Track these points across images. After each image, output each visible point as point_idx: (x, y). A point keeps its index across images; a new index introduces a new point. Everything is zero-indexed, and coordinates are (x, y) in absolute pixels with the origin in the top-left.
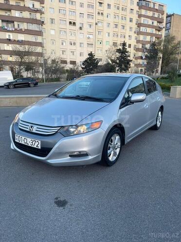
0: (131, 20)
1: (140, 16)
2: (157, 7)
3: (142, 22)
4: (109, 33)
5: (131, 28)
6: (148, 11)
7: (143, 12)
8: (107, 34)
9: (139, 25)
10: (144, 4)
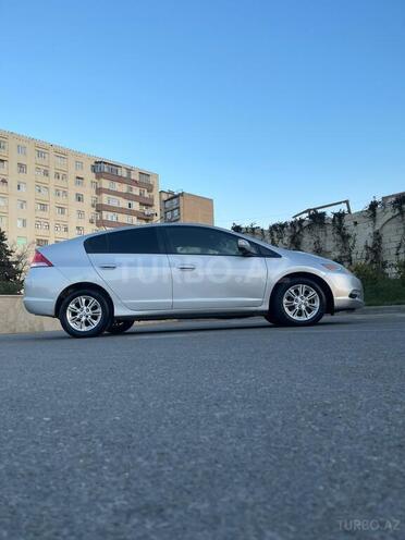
0: (79, 198)
1: (99, 191)
2: (135, 177)
3: (105, 202)
4: (24, 221)
5: (80, 213)
6: (117, 184)
7: (105, 184)
8: (20, 223)
9: (100, 208)
10: (106, 170)
